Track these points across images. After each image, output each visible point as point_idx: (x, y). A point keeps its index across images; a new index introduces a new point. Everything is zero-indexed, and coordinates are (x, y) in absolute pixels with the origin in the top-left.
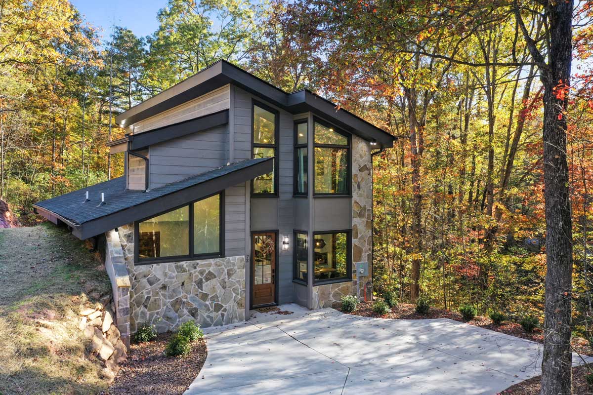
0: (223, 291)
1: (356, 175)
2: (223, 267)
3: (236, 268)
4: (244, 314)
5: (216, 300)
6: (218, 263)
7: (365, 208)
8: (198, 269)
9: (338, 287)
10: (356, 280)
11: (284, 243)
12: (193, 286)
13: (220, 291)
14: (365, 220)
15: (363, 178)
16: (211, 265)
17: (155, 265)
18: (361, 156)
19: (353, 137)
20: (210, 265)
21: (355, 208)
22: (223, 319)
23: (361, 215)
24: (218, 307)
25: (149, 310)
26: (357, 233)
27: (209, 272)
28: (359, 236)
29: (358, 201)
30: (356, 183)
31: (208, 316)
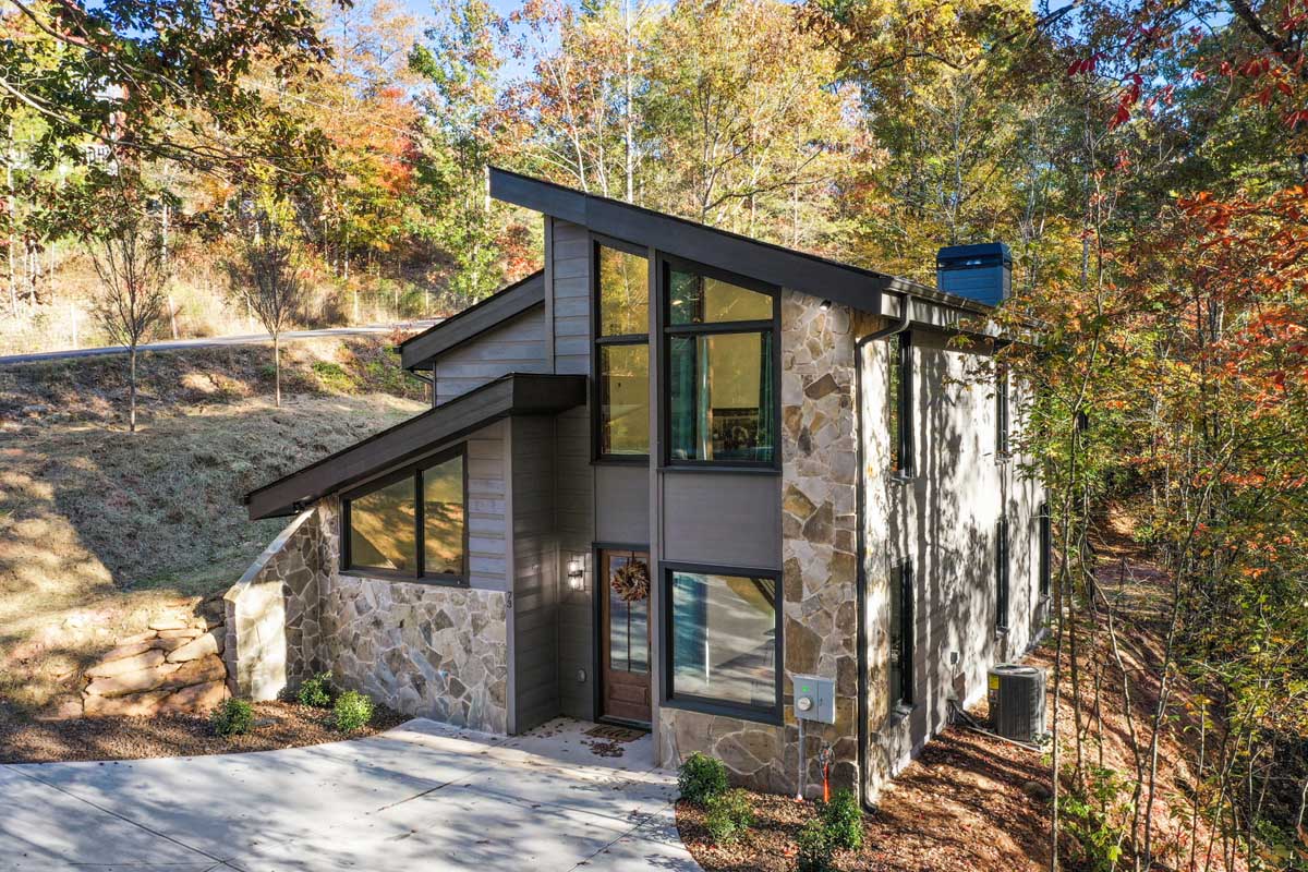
0: (464, 656)
1: (794, 410)
2: (464, 607)
3: (488, 614)
4: (503, 719)
5: (452, 671)
6: (456, 598)
7: (827, 512)
8: (425, 601)
10: (795, 726)
12: (414, 632)
13: (459, 656)
14: (828, 548)
15: (819, 418)
17: (364, 580)
18: (815, 350)
19: (784, 292)
20: (441, 599)
21: (792, 512)
22: (466, 715)
23: (812, 532)
24: (457, 689)
25: (360, 658)
26: (799, 585)
27: (442, 611)
28: (807, 595)
29: (800, 488)
30: (795, 432)
31: (442, 701)
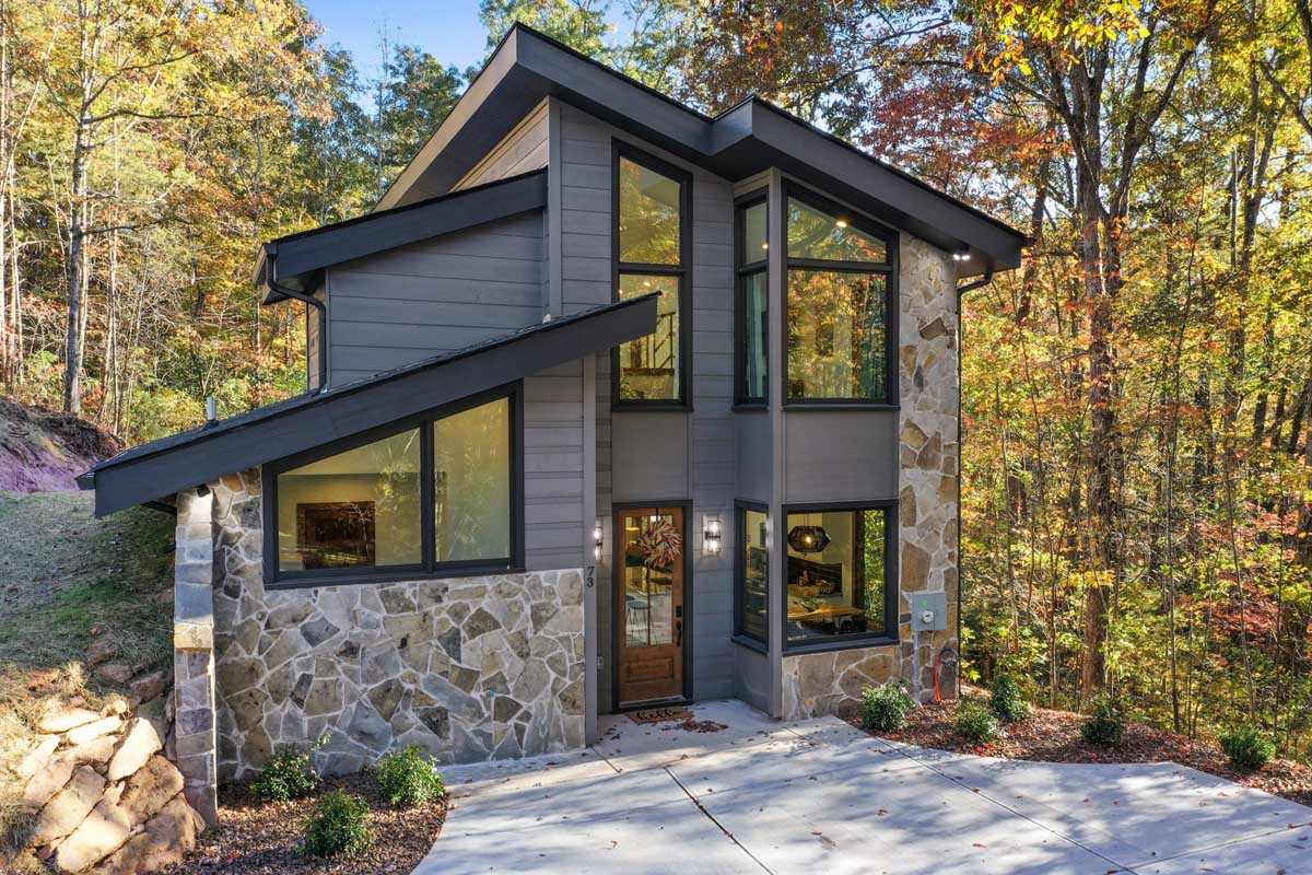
0: (520, 664)
1: (911, 349)
2: (519, 597)
3: (557, 601)
4: (581, 729)
5: (499, 687)
6: (505, 589)
7: (937, 441)
8: (448, 602)
9: (857, 659)
10: (910, 641)
11: (708, 536)
12: (434, 650)
13: (510, 665)
14: (937, 473)
15: (931, 357)
16: (485, 593)
17: (322, 590)
18: (927, 295)
19: (903, 237)
20: (481, 593)
21: (907, 441)
22: (520, 741)
23: (924, 461)
24: (506, 709)
25: (309, 711)
26: (913, 510)
27: (480, 610)
28: (920, 518)
29: (915, 421)
30: (911, 370)
31: (477, 733)
